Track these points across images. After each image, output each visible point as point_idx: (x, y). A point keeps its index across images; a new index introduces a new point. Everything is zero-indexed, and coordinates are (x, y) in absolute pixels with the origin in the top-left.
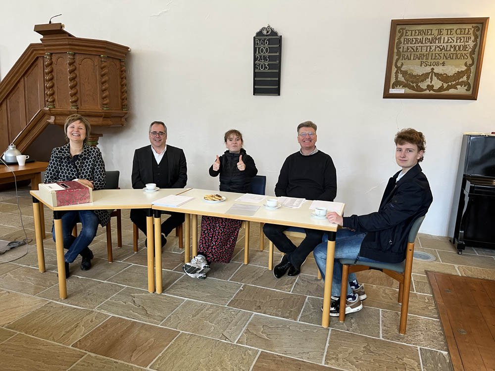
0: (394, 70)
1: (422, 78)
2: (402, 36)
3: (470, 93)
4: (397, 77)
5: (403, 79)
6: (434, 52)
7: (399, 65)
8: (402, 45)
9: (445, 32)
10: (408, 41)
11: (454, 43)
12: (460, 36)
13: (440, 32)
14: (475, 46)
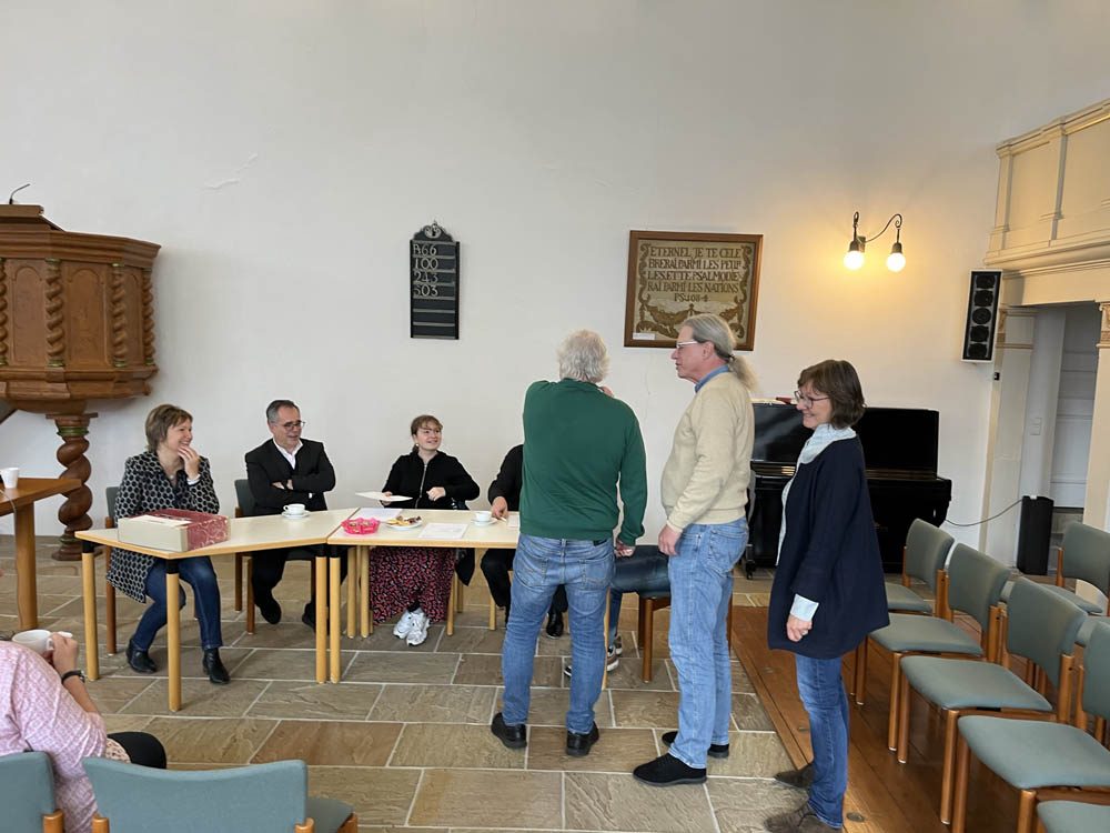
0: (638, 305)
1: (678, 318)
2: (646, 255)
3: (743, 340)
4: (642, 316)
5: (651, 319)
6: (692, 282)
7: (644, 297)
8: (647, 269)
9: (705, 252)
10: (655, 264)
11: (719, 270)
12: (725, 259)
13: (699, 254)
14: (747, 274)
